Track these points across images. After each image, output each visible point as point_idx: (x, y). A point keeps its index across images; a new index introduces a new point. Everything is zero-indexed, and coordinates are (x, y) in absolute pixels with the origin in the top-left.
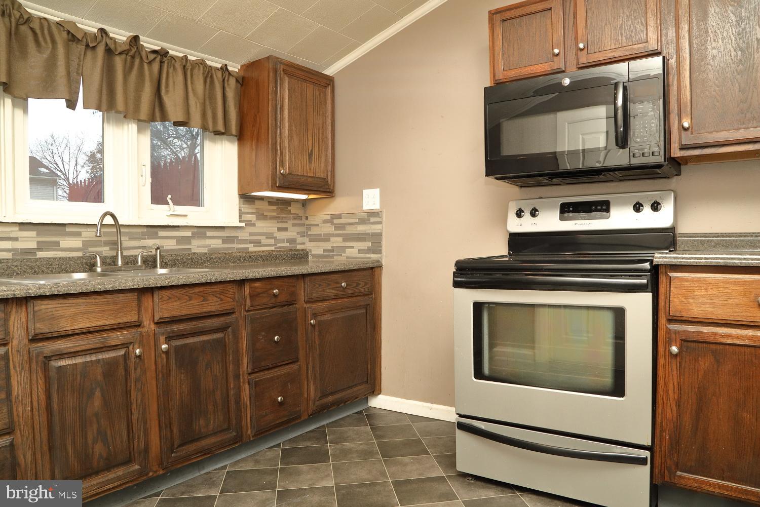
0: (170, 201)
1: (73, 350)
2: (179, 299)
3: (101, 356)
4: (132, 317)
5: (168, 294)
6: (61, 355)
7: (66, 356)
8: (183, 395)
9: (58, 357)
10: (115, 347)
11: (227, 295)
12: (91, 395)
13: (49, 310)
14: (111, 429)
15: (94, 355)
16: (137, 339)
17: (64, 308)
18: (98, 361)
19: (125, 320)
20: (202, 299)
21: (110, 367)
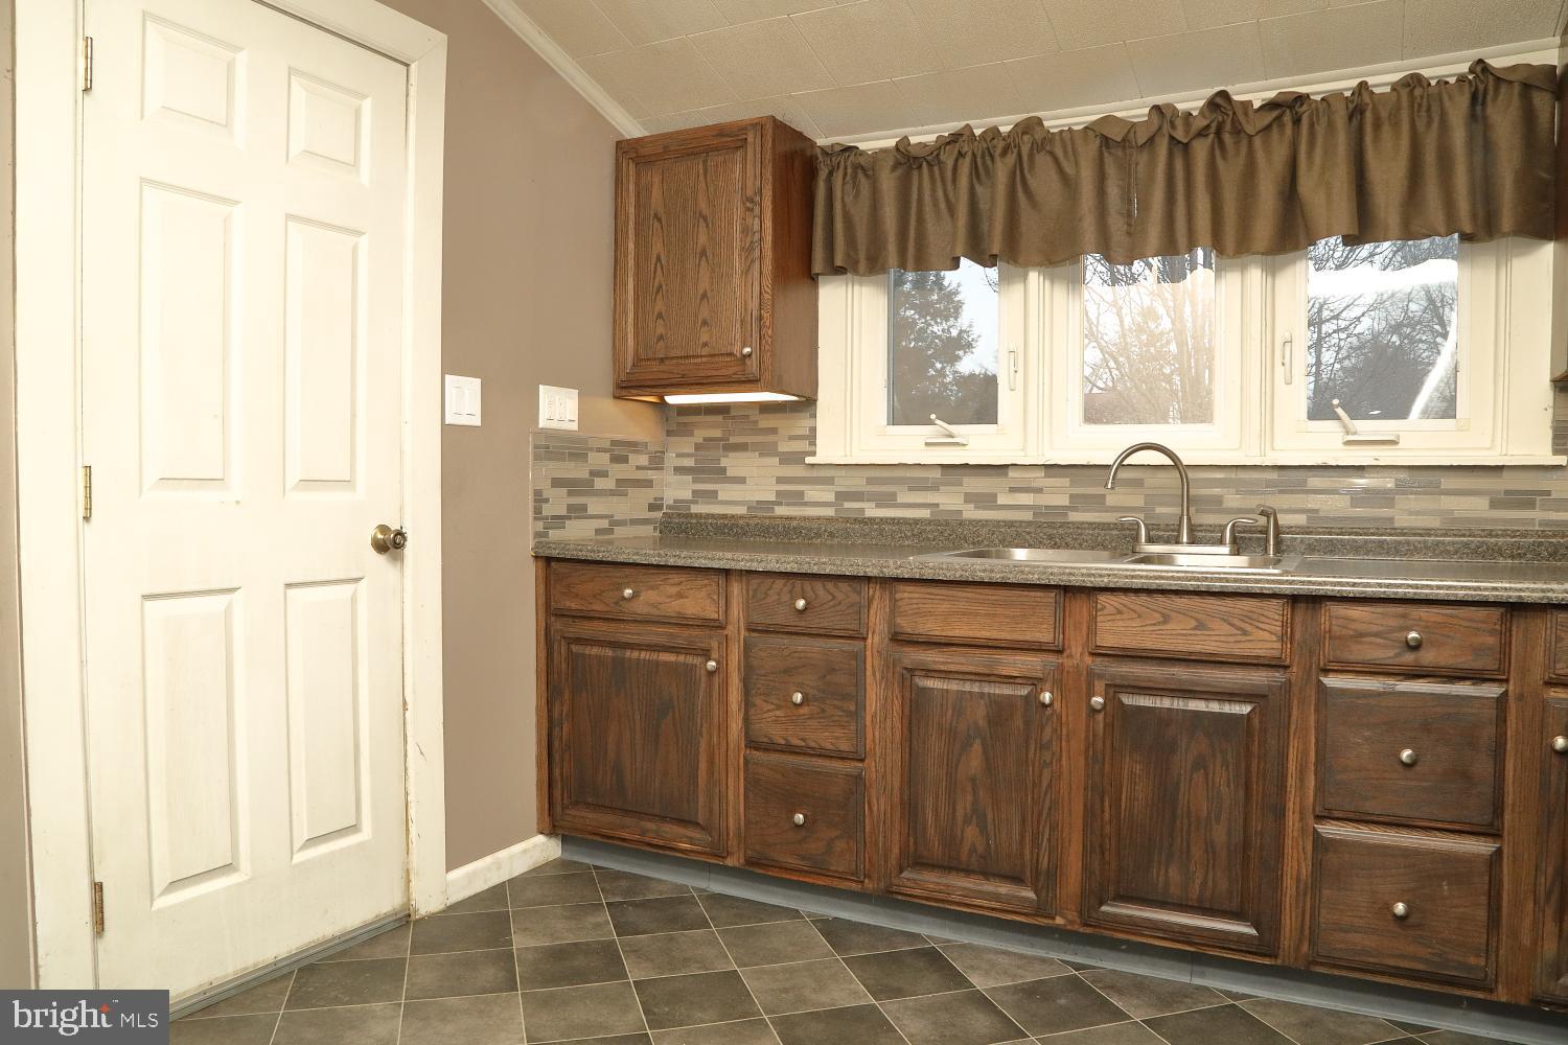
0: (1340, 411)
1: (943, 668)
2: (1140, 616)
3: (987, 689)
4: (1044, 635)
5: (1116, 604)
6: (929, 672)
7: (936, 675)
8: (1136, 804)
9: (923, 673)
10: (1010, 679)
11: (1260, 625)
12: (967, 745)
13: (915, 601)
14: (993, 809)
15: (977, 684)
16: (1049, 674)
17: (935, 601)
18: (982, 695)
19: (1028, 637)
20: (1193, 623)
21: (1000, 711)
